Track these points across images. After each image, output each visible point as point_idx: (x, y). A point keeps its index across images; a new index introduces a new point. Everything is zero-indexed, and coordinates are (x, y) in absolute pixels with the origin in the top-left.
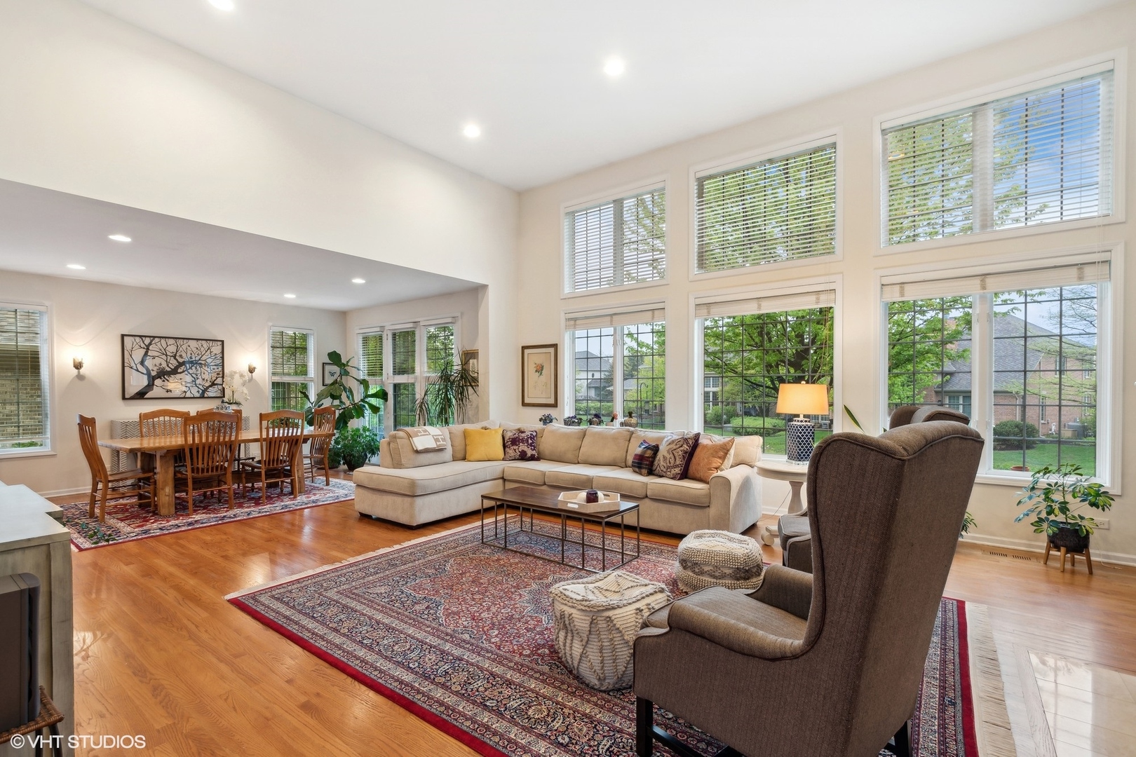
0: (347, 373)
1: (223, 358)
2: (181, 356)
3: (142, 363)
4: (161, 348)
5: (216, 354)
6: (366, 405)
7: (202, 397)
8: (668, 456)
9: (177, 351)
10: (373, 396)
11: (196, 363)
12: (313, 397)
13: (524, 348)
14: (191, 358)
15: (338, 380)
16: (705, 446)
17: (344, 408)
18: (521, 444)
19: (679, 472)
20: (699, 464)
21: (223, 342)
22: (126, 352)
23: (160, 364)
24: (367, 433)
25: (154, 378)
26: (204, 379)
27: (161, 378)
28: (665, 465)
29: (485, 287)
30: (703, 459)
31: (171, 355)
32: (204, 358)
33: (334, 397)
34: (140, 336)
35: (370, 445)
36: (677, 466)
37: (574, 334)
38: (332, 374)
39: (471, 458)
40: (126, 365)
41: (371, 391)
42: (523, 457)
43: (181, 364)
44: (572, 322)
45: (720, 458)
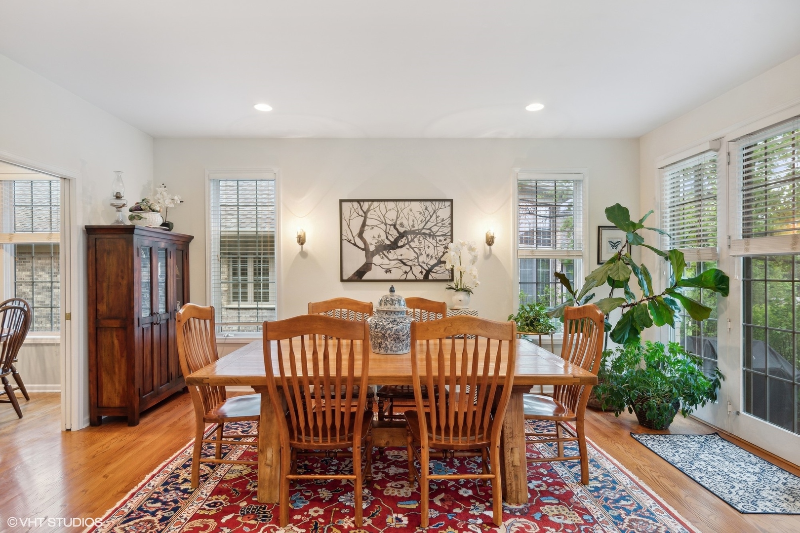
0: (639, 240)
1: (452, 224)
2: (402, 225)
3: (360, 235)
4: (380, 214)
5: (443, 220)
6: (678, 301)
7: (426, 279)
9: (397, 218)
10: (690, 283)
11: (419, 233)
12: (579, 284)
14: (413, 226)
15: (623, 253)
17: (632, 305)
21: (451, 201)
22: (344, 222)
23: (379, 236)
24: (679, 357)
25: (373, 254)
26: (428, 255)
27: (379, 255)
31: (391, 223)
32: (429, 225)
33: (614, 284)
34: (358, 201)
35: (686, 383)
38: (614, 245)
40: (344, 238)
41: (688, 274)
43: (402, 235)
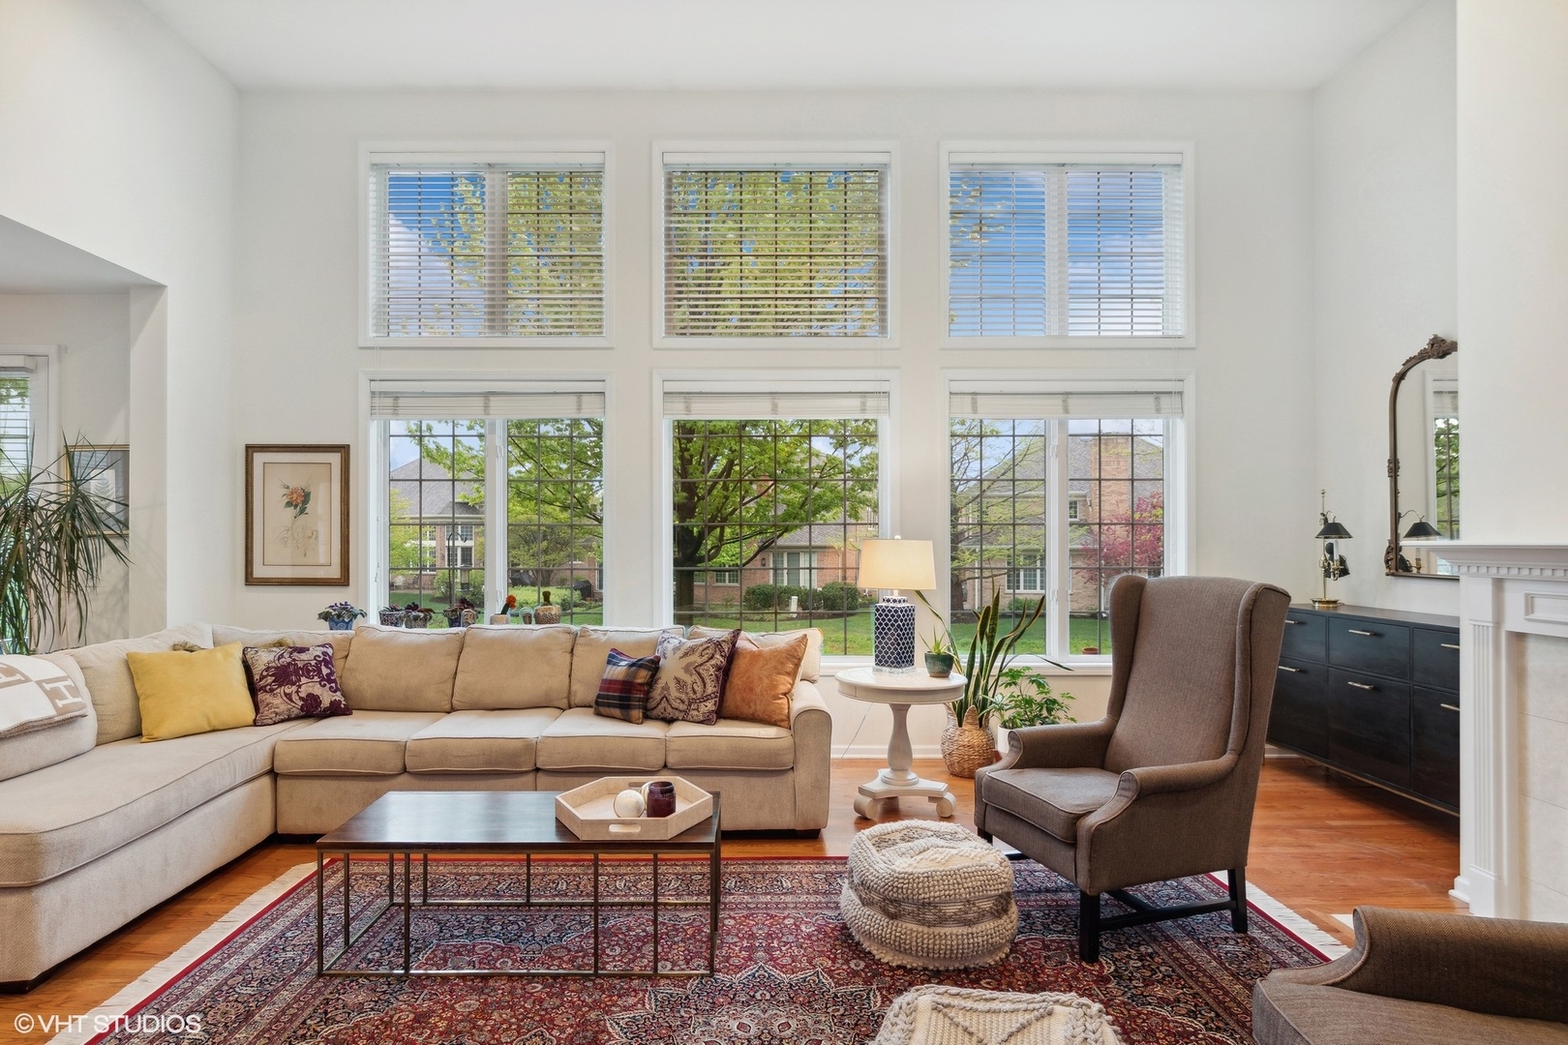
8: (688, 679)
13: (251, 450)
16: (756, 657)
18: (304, 680)
19: (714, 708)
20: (751, 690)
28: (683, 696)
29: (156, 289)
30: (760, 679)
36: (705, 698)
37: (386, 427)
39: (162, 732)
42: (312, 710)
44: (389, 401)
45: (788, 674)
